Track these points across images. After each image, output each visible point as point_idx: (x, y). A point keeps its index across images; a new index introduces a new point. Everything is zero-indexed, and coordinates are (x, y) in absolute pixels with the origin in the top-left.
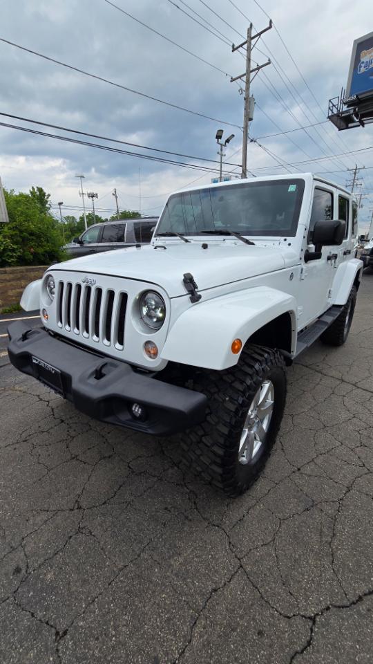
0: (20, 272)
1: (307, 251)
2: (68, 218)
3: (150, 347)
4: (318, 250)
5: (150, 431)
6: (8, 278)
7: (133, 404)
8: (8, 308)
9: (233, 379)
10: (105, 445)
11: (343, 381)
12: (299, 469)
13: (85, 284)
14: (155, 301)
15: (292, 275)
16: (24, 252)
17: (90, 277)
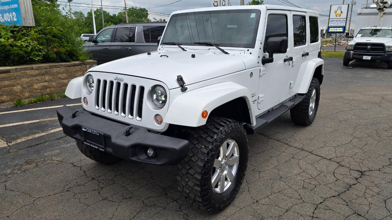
0: (45, 68)
1: (264, 57)
2: (76, 13)
3: (158, 118)
4: (271, 56)
5: (158, 163)
6: (34, 74)
7: (149, 149)
8: (33, 99)
9: (207, 136)
10: (126, 192)
11: (303, 150)
12: (257, 201)
13: (116, 80)
14: (161, 91)
15: (252, 74)
16: (48, 51)
17: (119, 76)
